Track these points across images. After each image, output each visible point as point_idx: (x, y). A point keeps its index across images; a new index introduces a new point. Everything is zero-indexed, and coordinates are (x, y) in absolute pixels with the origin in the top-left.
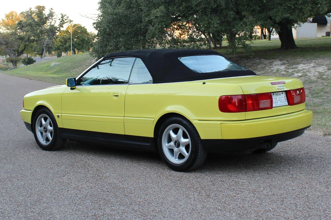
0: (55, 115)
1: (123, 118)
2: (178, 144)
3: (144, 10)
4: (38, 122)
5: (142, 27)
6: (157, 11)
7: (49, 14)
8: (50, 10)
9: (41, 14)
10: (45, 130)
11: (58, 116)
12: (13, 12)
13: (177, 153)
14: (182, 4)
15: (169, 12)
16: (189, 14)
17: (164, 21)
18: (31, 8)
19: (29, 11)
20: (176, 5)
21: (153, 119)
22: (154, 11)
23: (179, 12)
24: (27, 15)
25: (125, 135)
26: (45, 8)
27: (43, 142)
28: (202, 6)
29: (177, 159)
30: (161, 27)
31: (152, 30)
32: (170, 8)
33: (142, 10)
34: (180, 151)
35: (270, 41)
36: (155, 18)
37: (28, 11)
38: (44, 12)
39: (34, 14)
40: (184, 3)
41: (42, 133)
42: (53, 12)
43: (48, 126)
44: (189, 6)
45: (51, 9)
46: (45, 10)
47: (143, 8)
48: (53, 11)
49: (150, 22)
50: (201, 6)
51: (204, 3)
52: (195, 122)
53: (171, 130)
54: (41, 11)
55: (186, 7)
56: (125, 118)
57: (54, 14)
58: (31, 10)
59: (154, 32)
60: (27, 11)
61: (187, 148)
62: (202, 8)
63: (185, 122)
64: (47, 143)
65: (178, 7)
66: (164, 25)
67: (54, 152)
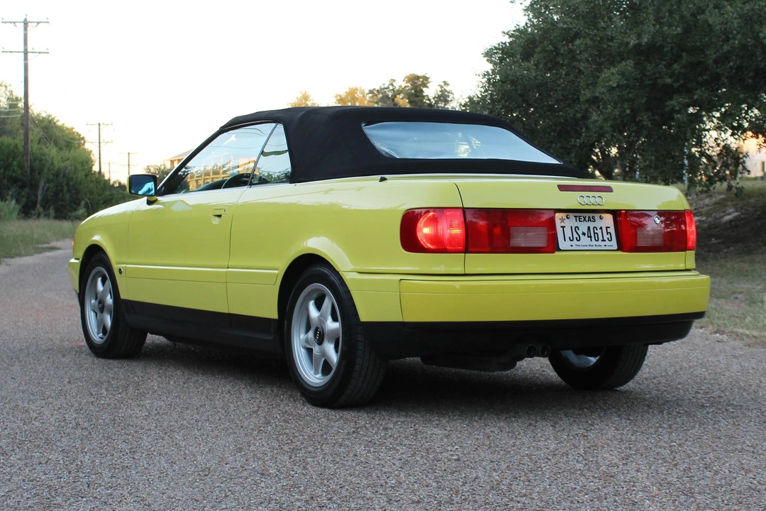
2: (320, 335)
3: (586, 72)
4: (90, 287)
5: (579, 115)
6: (613, 74)
7: (439, 97)
8: (442, 87)
9: (418, 96)
10: (100, 305)
12: (356, 89)
14: (680, 57)
15: (644, 75)
17: (628, 100)
18: (394, 81)
19: (388, 88)
20: (665, 60)
22: (605, 74)
23: (671, 77)
24: (382, 98)
25: (229, 314)
26: (429, 80)
28: (732, 64)
30: (619, 115)
31: (596, 121)
32: (649, 67)
34: (323, 352)
36: (607, 91)
37: (386, 86)
38: (426, 92)
39: (401, 96)
40: (684, 54)
42: (449, 92)
43: (107, 296)
44: (700, 63)
45: (443, 84)
46: (428, 85)
47: (582, 66)
48: (448, 88)
49: (594, 101)
50: (729, 62)
51: (736, 56)
52: (348, 277)
54: (418, 89)
57: (451, 96)
58: (392, 85)
59: (601, 128)
60: (383, 87)
62: (731, 68)
64: (102, 338)
65: (669, 66)
66: (628, 108)
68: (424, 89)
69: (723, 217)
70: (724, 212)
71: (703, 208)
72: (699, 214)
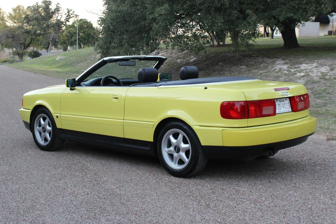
0: (54, 115)
1: (123, 121)
2: (178, 149)
3: (149, 8)
4: (37, 121)
5: (146, 25)
6: (161, 9)
7: (56, 9)
8: (57, 5)
9: (47, 9)
10: (44, 130)
11: (57, 117)
12: (20, 6)
13: (177, 158)
14: (186, 2)
15: (173, 10)
16: (193, 12)
17: (168, 19)
18: (38, 3)
19: (36, 6)
20: (180, 4)
21: (153, 123)
22: (158, 9)
23: (183, 10)
24: (33, 10)
25: (124, 138)
26: (52, 2)
27: (42, 142)
28: (206, 5)
29: (177, 165)
30: (165, 25)
31: (156, 28)
32: (175, 7)
33: (146, 8)
34: (180, 156)
35: (273, 40)
36: (159, 16)
37: (35, 5)
39: (41, 8)
40: (188, 2)
41: (40, 133)
42: (60, 7)
43: (47, 126)
44: (193, 5)
45: (57, 4)
46: (51, 4)
47: (147, 5)
48: (59, 6)
49: (154, 20)
50: (205, 4)
51: (208, 2)
52: (195, 128)
53: (171, 135)
54: (47, 6)
55: (190, 6)
56: (124, 121)
57: (61, 9)
58: (37, 4)
59: (158, 30)
60: (33, 5)
61: (187, 153)
62: (206, 7)
63: (185, 127)
64: (45, 143)
65: (182, 6)
66: (168, 22)
67: (52, 153)
68: (50, 6)
69: (190, 60)
70: (190, 57)
71: (180, 56)
72: (179, 58)
